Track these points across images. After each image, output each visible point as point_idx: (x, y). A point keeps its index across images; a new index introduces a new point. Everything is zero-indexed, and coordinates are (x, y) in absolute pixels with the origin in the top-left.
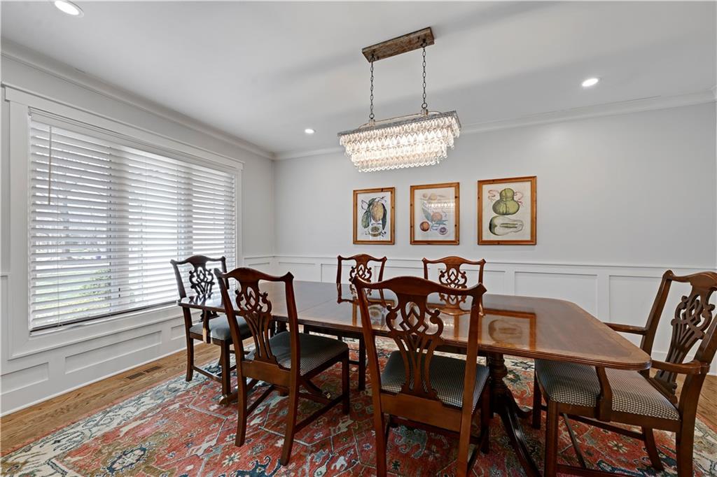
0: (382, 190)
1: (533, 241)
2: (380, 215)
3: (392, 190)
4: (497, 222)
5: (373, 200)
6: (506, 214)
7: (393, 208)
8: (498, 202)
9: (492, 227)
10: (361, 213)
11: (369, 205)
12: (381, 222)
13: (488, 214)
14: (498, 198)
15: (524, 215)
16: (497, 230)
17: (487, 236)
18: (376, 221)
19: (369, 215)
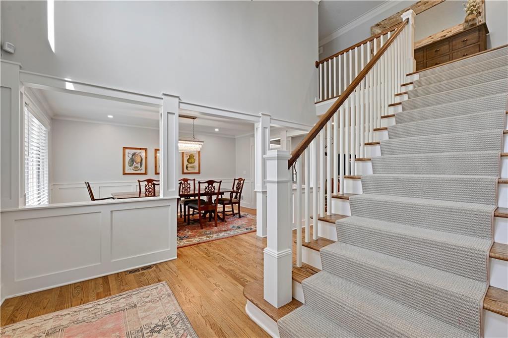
0: (140, 149)
1: (199, 173)
2: (139, 160)
3: (146, 150)
4: (188, 166)
5: (135, 153)
6: (192, 163)
7: (146, 158)
8: (189, 159)
9: (187, 167)
10: (127, 159)
11: (133, 156)
12: (139, 164)
13: (186, 163)
14: (189, 157)
15: (196, 164)
16: (189, 169)
17: (185, 171)
18: (137, 163)
19: (132, 161)
